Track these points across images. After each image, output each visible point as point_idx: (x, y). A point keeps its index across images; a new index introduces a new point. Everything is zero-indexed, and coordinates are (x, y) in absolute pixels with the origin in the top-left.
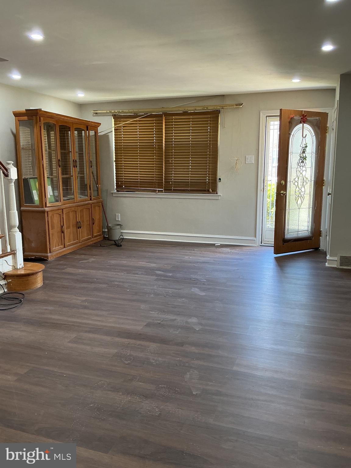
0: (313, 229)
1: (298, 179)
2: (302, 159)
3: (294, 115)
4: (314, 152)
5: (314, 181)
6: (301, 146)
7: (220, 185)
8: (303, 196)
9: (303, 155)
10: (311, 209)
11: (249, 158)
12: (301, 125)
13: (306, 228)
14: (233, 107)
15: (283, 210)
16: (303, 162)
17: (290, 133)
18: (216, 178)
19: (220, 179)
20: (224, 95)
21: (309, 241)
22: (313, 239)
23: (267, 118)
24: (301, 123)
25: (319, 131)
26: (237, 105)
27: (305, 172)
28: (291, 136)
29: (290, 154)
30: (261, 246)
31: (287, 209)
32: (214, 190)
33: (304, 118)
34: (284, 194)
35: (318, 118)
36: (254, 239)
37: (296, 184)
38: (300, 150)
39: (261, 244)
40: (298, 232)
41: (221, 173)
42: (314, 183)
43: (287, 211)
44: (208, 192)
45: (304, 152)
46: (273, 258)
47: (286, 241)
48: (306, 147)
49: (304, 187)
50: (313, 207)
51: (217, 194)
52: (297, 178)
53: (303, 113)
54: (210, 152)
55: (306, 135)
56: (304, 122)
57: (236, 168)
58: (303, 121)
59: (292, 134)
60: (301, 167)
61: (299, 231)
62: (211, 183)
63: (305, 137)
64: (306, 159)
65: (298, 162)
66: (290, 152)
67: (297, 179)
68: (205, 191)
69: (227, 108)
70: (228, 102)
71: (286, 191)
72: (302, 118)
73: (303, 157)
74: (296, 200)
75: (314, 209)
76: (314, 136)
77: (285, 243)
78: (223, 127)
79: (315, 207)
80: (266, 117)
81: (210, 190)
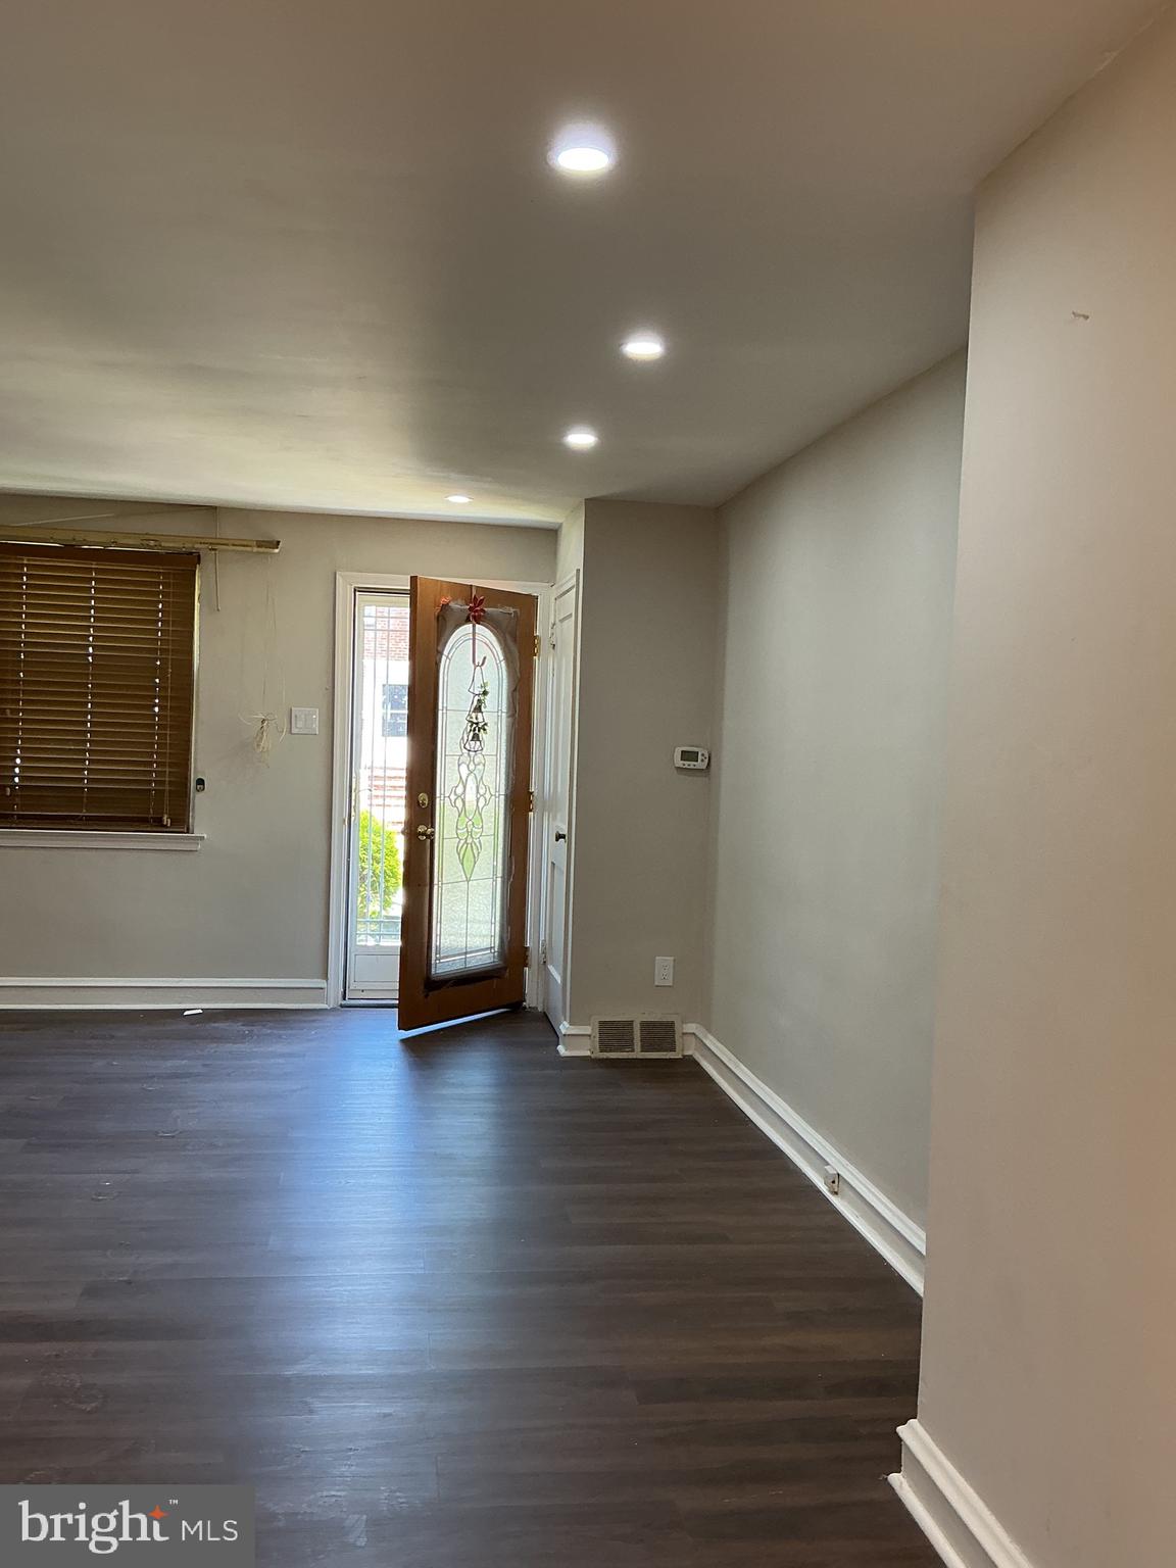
0: (506, 943)
1: (465, 787)
2: (475, 730)
3: (449, 598)
4: (504, 710)
5: (506, 796)
6: (471, 690)
7: (200, 803)
8: (477, 841)
9: (477, 718)
10: (499, 880)
11: (303, 716)
12: (469, 627)
13: (486, 943)
14: (249, 549)
15: (425, 885)
16: (476, 738)
17: (439, 648)
18: (186, 778)
19: (201, 782)
20: (216, 508)
21: (495, 981)
22: (507, 974)
23: (357, 593)
24: (468, 620)
25: (514, 649)
26: (260, 544)
27: (481, 767)
28: (444, 658)
29: (440, 713)
30: (342, 1006)
31: (436, 882)
32: (180, 821)
33: (478, 607)
34: (428, 836)
35: (512, 610)
36: (322, 986)
37: (459, 803)
38: (468, 704)
39: (344, 1002)
40: (466, 953)
41: (201, 762)
42: (506, 801)
43: (436, 887)
44: (157, 824)
45: (478, 709)
46: (397, 1042)
47: (434, 985)
48: (485, 693)
49: (480, 815)
50: (503, 874)
51: (188, 832)
52: (461, 786)
53: (474, 593)
54: (163, 688)
55: (485, 658)
56: (478, 620)
57: (258, 745)
58: (474, 617)
59: (446, 652)
60: (472, 754)
61: (471, 952)
62: (167, 794)
63: (483, 664)
64: (485, 730)
65: (463, 738)
66: (440, 707)
67: (460, 790)
68: (144, 821)
69: (227, 551)
70: (228, 530)
71: (433, 826)
72: (471, 608)
73: (477, 724)
74: (459, 854)
75: (509, 879)
76: (503, 664)
77: (430, 991)
78: (213, 608)
79: (509, 876)
80: (355, 590)
81: (166, 820)
